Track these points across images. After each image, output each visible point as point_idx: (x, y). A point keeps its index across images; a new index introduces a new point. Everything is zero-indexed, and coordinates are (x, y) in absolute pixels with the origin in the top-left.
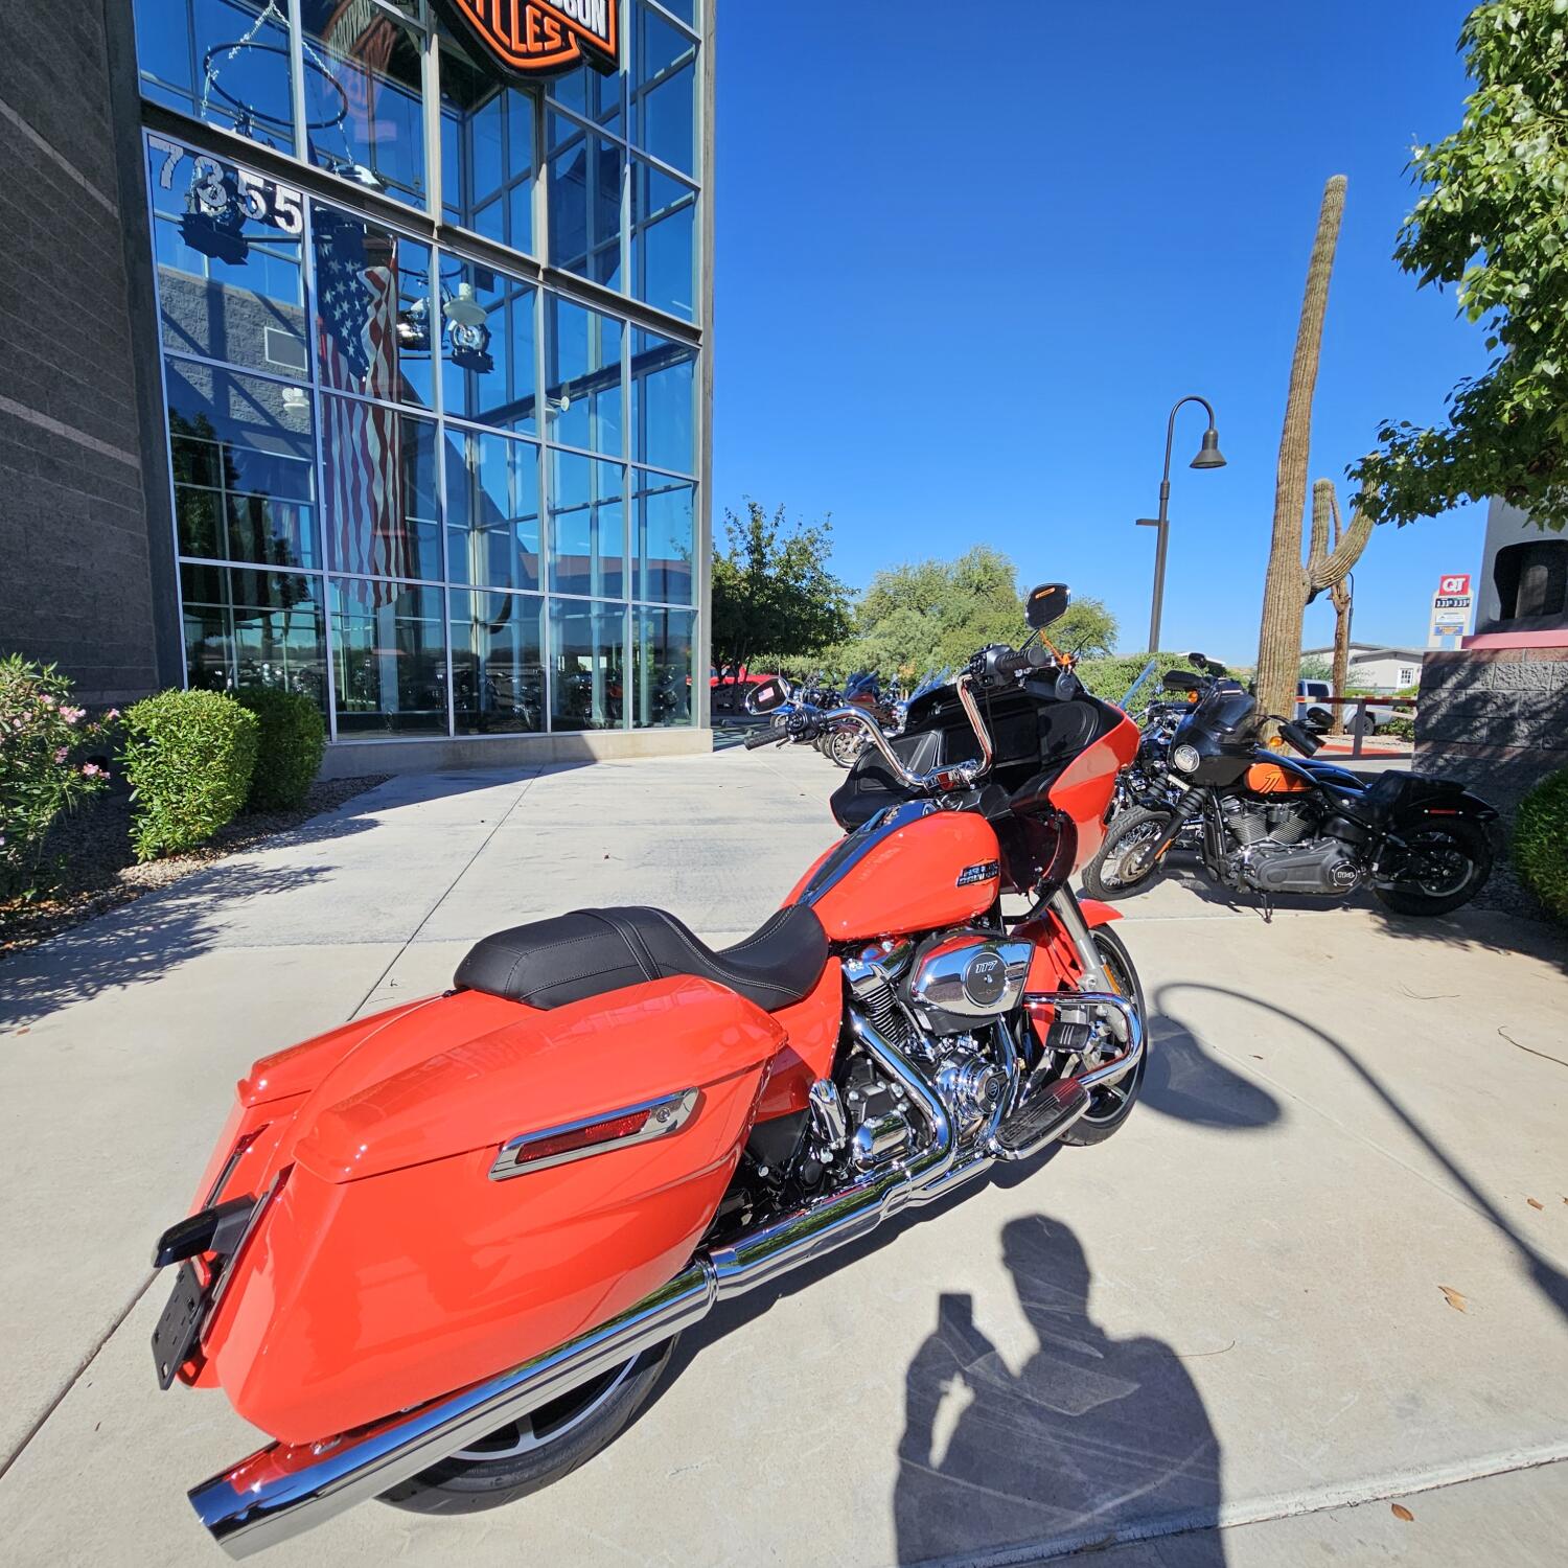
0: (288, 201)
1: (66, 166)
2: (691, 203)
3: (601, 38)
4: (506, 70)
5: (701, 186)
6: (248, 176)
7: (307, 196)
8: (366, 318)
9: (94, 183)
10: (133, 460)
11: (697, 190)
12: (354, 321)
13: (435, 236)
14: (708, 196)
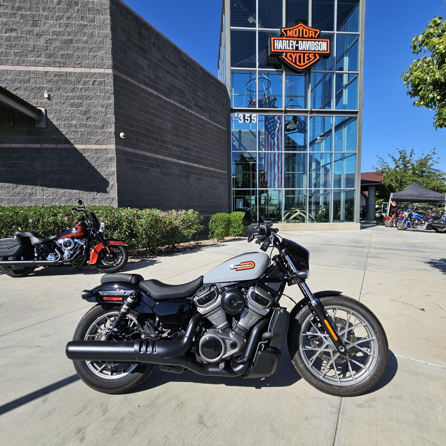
0: (254, 117)
2: (357, 77)
3: (326, 51)
4: (300, 71)
5: (359, 72)
6: (247, 115)
7: (257, 114)
10: (226, 172)
11: (358, 74)
13: (283, 113)
14: (361, 75)
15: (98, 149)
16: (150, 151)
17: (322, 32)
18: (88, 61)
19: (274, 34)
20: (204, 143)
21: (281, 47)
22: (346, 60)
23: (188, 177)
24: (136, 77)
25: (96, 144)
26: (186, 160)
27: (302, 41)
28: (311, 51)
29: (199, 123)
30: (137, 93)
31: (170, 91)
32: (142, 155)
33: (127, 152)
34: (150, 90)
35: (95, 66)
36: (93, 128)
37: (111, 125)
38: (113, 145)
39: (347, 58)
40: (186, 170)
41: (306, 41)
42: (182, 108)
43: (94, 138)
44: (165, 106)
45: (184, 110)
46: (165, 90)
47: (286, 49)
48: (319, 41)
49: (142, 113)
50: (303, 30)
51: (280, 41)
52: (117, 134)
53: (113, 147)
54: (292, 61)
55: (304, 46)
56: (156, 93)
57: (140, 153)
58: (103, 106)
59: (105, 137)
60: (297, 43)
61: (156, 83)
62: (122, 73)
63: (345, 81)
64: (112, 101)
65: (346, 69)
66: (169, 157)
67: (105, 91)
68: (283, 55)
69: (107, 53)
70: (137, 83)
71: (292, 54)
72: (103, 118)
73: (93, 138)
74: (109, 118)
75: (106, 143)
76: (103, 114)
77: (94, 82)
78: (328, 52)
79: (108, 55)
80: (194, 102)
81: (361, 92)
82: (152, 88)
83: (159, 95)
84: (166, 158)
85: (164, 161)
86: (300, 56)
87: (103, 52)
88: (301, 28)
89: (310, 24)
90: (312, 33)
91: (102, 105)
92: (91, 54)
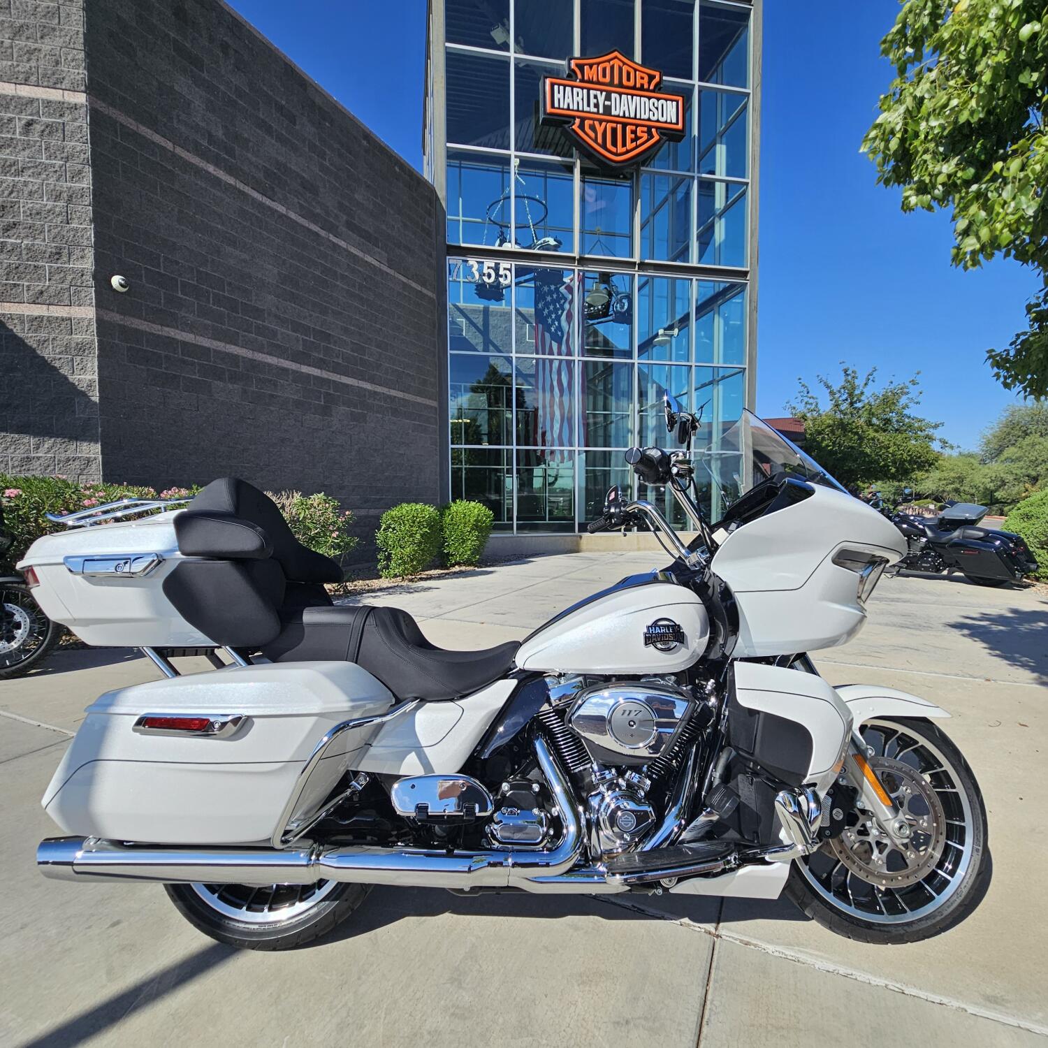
0: (505, 269)
1: (414, 285)
2: (744, 193)
3: (674, 124)
5: (749, 181)
6: (489, 263)
7: (513, 263)
8: (563, 310)
9: (426, 288)
10: (434, 404)
11: (747, 184)
12: (556, 313)
13: (576, 264)
14: (754, 186)
15: (40, 318)
16: (210, 336)
17: (665, 78)
18: (10, 63)
19: (552, 72)
20: (371, 325)
21: (569, 105)
22: (721, 151)
23: (326, 411)
24: (165, 125)
25: (34, 303)
26: (320, 364)
27: (620, 94)
28: (640, 119)
29: (360, 272)
30: (170, 171)
31: (274, 180)
32: (185, 344)
33: (136, 330)
34: (211, 168)
35: (33, 79)
36: (25, 257)
37: (83, 250)
38: (88, 308)
39: (724, 147)
40: (320, 392)
41: (627, 94)
42: (309, 230)
43: (28, 286)
44: (256, 216)
45: (317, 234)
46: (260, 175)
47: (581, 109)
48: (658, 99)
49: (184, 228)
50: (620, 69)
51: (568, 89)
52: (101, 280)
53: (87, 312)
54: (596, 141)
55: (624, 106)
56: (231, 180)
57: (178, 337)
58: (58, 198)
59: (65, 286)
60: (608, 98)
61: (230, 152)
62: (120, 110)
63: (720, 202)
64: (87, 183)
65: (721, 172)
66: (267, 354)
67: (65, 154)
68: (574, 124)
69: (72, 46)
70: (169, 145)
71: (597, 123)
72: (56, 230)
73: (26, 284)
74: (76, 230)
75: (67, 302)
76: (60, 219)
77: (29, 124)
78: (680, 126)
79: (75, 52)
80: (345, 217)
81: (753, 227)
82: (217, 165)
83: (241, 186)
84: (260, 357)
85: (254, 365)
86: (614, 131)
87: (59, 42)
88: (616, 63)
89: (638, 57)
90: (642, 78)
91: (54, 193)
92: (21, 43)
